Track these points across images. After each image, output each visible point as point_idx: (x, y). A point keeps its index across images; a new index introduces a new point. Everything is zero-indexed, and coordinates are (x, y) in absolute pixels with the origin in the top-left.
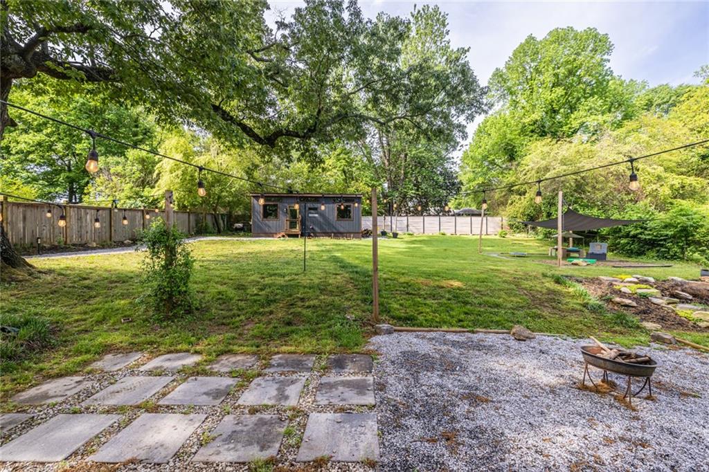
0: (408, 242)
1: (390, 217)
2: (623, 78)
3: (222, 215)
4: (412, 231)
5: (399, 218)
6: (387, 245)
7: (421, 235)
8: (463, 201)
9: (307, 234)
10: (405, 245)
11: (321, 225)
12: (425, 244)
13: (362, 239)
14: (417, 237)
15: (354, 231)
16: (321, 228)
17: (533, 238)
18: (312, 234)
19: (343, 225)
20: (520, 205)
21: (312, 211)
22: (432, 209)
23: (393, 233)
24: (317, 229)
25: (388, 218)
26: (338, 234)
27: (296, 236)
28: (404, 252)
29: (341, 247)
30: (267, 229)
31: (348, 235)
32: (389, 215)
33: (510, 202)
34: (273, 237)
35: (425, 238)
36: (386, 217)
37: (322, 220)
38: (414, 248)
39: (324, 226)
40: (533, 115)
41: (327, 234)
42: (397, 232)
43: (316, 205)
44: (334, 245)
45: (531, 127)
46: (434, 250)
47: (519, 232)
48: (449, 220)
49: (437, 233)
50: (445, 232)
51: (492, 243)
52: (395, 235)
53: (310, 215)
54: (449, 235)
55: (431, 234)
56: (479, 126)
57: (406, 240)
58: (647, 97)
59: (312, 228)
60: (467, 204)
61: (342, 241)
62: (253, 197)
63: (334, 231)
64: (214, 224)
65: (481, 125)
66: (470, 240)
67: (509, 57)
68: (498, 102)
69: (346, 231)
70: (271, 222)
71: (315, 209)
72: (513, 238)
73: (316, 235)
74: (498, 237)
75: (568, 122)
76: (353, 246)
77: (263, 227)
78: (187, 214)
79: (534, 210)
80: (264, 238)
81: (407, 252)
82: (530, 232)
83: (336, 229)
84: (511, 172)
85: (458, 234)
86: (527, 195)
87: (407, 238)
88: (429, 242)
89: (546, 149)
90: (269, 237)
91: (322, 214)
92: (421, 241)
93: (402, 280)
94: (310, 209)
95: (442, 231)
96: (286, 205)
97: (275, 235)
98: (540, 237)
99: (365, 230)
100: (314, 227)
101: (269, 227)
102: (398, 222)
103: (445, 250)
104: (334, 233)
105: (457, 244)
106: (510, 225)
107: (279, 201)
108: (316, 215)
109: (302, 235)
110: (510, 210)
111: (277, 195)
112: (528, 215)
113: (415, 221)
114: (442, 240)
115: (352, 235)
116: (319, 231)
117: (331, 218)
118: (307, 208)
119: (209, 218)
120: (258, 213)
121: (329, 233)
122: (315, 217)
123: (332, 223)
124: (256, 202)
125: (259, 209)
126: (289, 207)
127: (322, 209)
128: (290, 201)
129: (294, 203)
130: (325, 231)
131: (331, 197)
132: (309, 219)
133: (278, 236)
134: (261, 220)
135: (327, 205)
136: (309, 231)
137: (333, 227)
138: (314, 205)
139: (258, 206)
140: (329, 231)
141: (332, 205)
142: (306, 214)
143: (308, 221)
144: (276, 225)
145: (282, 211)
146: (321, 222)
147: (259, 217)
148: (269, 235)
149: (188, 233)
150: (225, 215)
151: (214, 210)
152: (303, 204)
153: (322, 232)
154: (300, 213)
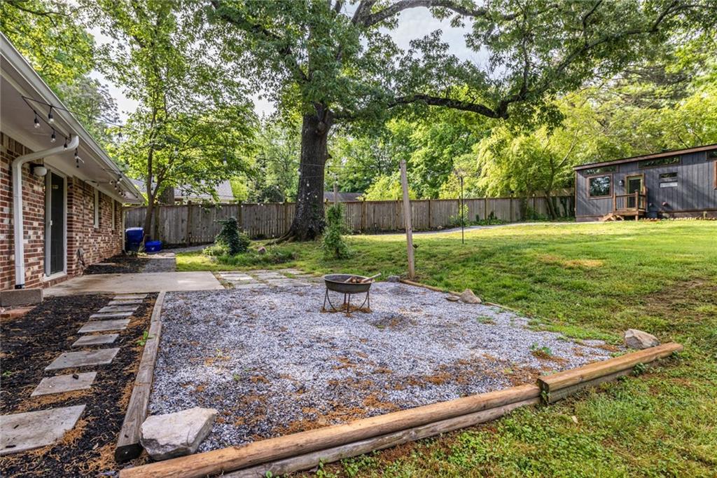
3: (561, 198)
9: (655, 215)
11: (683, 200)
16: (683, 202)
18: (665, 215)
21: (666, 179)
24: (675, 206)
27: (632, 218)
30: (594, 211)
34: (598, 220)
37: (685, 191)
39: (690, 200)
41: (696, 213)
43: (673, 169)
53: (663, 185)
59: (667, 204)
62: (578, 171)
63: (712, 206)
64: (547, 209)
70: (601, 201)
71: (674, 175)
73: (673, 215)
77: (590, 208)
78: (509, 200)
80: (588, 223)
83: (714, 203)
91: (684, 182)
94: (662, 176)
96: (621, 175)
97: (600, 219)
100: (670, 203)
101: (597, 207)
104: (708, 210)
107: (612, 171)
108: (675, 185)
109: (640, 217)
111: (607, 164)
116: (680, 209)
117: (704, 186)
118: (658, 176)
119: (541, 203)
120: (582, 191)
121: (697, 211)
122: (672, 188)
123: (706, 193)
124: (580, 177)
125: (584, 185)
126: (628, 177)
127: (685, 174)
128: (629, 168)
129: (636, 171)
130: (690, 209)
131: (704, 151)
132: (661, 191)
133: (605, 218)
134: (587, 199)
135: (695, 166)
136: (660, 210)
137: (709, 200)
138: (671, 168)
139: (584, 182)
140: (700, 208)
141: (706, 164)
142: (656, 185)
143: (659, 194)
144: (608, 204)
145: (617, 184)
146: (683, 194)
147: (584, 195)
148: (595, 217)
149: (509, 220)
150: (565, 198)
151: (547, 192)
152: (651, 170)
153: (685, 209)
154: (644, 184)
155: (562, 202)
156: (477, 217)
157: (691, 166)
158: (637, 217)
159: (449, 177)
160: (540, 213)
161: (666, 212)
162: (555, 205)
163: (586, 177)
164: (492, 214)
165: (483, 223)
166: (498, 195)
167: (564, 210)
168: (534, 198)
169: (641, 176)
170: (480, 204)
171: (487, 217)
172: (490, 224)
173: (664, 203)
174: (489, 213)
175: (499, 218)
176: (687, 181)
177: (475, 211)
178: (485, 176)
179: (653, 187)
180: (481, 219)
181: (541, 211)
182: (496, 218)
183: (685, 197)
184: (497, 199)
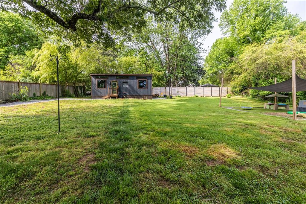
0: (178, 101)
1: (169, 88)
2: (291, 14)
3: (80, 87)
4: (180, 95)
5: (173, 88)
6: (165, 102)
7: (185, 97)
8: (205, 81)
9: (122, 97)
10: (176, 103)
11: (130, 92)
12: (187, 102)
13: (153, 99)
14: (183, 98)
15: (148, 95)
16: (130, 93)
17: (246, 98)
18: (124, 97)
19: (142, 92)
20: (239, 80)
21: (125, 84)
22: (191, 85)
23: (170, 96)
24: (128, 94)
25: (168, 88)
26: (139, 96)
27: (115, 98)
28: (175, 107)
29: (138, 104)
30: (100, 94)
31: (144, 97)
32: (169, 87)
33: (233, 78)
34: (102, 98)
35: (187, 99)
36: (167, 88)
37: (130, 89)
38: (181, 104)
39: (131, 92)
40: (245, 32)
41: (133, 96)
42: (172, 95)
44: (134, 102)
45: (243, 40)
46: (193, 105)
47: (237, 95)
48: (199, 89)
49: (193, 96)
50: (198, 95)
51: (225, 101)
52: (171, 97)
53: (124, 86)
54: (200, 97)
55: (190, 96)
56: (213, 44)
57: (177, 99)
58: (301, 26)
59: (125, 93)
60: (207, 82)
61: (141, 101)
62: (92, 76)
63: (137, 95)
64: (74, 92)
65: (214, 44)
66: (212, 99)
67: (232, 3)
68: (225, 28)
69: (144, 95)
70: (102, 90)
71: (126, 83)
72: (234, 98)
73: (127, 97)
74: (226, 98)
75: (264, 36)
76: (145, 103)
77: (98, 92)
78: (55, 85)
79: (246, 83)
80: (98, 99)
81: (176, 106)
82: (243, 94)
83: (138, 93)
84: (232, 63)
85: (205, 97)
86: (242, 75)
87: (178, 98)
88: (189, 100)
89: (254, 49)
90: (101, 98)
91: (130, 86)
92: (185, 100)
93: (162, 146)
94: (124, 82)
95: (196, 95)
96: (110, 80)
98: (250, 97)
99: (155, 95)
100: (126, 93)
101: (101, 92)
102: (173, 90)
103: (199, 105)
104: (137, 96)
105: (205, 101)
106: (233, 91)
107: (106, 78)
108: (127, 86)
109: (119, 97)
110: (232, 83)
111: (104, 75)
112: (243, 86)
113: (182, 90)
114: (196, 99)
115: (147, 97)
116: (129, 95)
117: (135, 87)
118: (122, 82)
119: (71, 88)
120: (94, 85)
121: (134, 96)
122: (126, 87)
123: (136, 90)
124: (93, 79)
125: (95, 83)
126: (112, 81)
127: (130, 83)
128: (112, 78)
129: (115, 79)
130: (131, 95)
131: (135, 76)
132: (123, 88)
133: (105, 97)
134: (96, 89)
135: (133, 80)
136: (123, 95)
137: (136, 92)
138: (126, 80)
139: (95, 81)
140: (134, 95)
141: (136, 80)
142: (121, 85)
143: (122, 89)
144: (105, 92)
145: (108, 84)
146: (129, 90)
147: (95, 87)
148: (101, 97)
149: (55, 97)
150: (82, 87)
151: (74, 84)
152: (120, 80)
153: (130, 95)
154: (118, 85)
155: (80, 89)
156: (34, 95)
157: (132, 80)
158: (117, 97)
159: (6, 67)
160: (71, 93)
161: (125, 96)
162: (77, 89)
163: (96, 79)
164: (45, 93)
165: (39, 98)
166: (48, 82)
167: (81, 92)
168: (68, 86)
169: (117, 81)
170: (36, 87)
171: (41, 95)
172: (44, 99)
173: (124, 93)
174: (42, 92)
175: (49, 95)
176: (131, 85)
177: (32, 91)
178: (38, 70)
179: (120, 86)
180: (37, 95)
181: (71, 92)
182: (47, 95)
183: (130, 91)
184: (47, 84)
